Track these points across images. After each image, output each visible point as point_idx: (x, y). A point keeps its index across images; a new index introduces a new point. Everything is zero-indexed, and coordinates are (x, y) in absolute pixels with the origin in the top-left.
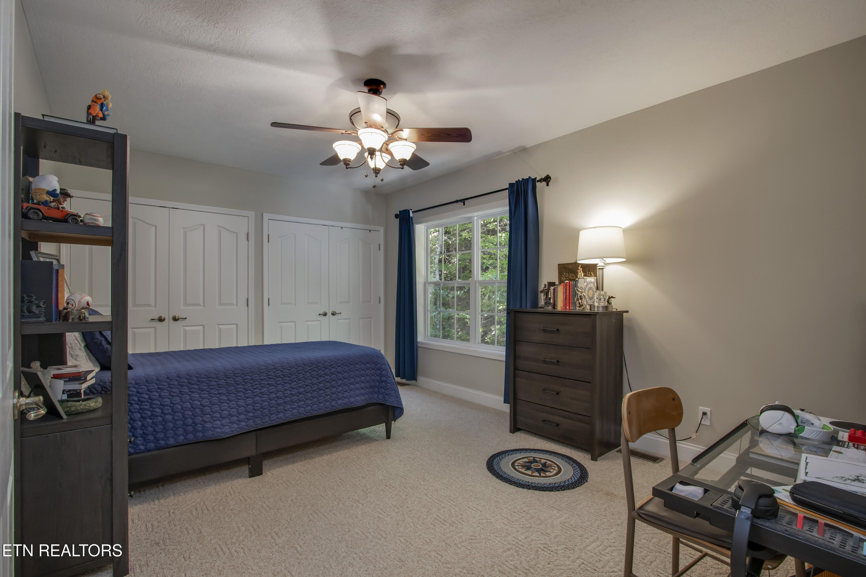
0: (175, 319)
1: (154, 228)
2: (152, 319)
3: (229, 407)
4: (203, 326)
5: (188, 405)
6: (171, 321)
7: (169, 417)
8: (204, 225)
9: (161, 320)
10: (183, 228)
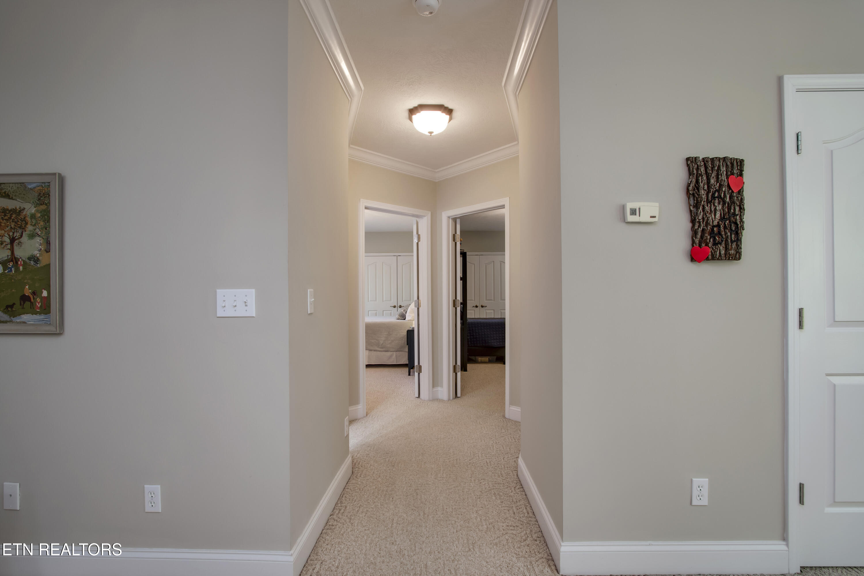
0: (482, 307)
1: (473, 265)
2: (473, 306)
3: (496, 336)
4: (494, 310)
5: (483, 333)
6: (481, 307)
7: (477, 336)
8: (494, 262)
9: (477, 307)
10: (485, 264)
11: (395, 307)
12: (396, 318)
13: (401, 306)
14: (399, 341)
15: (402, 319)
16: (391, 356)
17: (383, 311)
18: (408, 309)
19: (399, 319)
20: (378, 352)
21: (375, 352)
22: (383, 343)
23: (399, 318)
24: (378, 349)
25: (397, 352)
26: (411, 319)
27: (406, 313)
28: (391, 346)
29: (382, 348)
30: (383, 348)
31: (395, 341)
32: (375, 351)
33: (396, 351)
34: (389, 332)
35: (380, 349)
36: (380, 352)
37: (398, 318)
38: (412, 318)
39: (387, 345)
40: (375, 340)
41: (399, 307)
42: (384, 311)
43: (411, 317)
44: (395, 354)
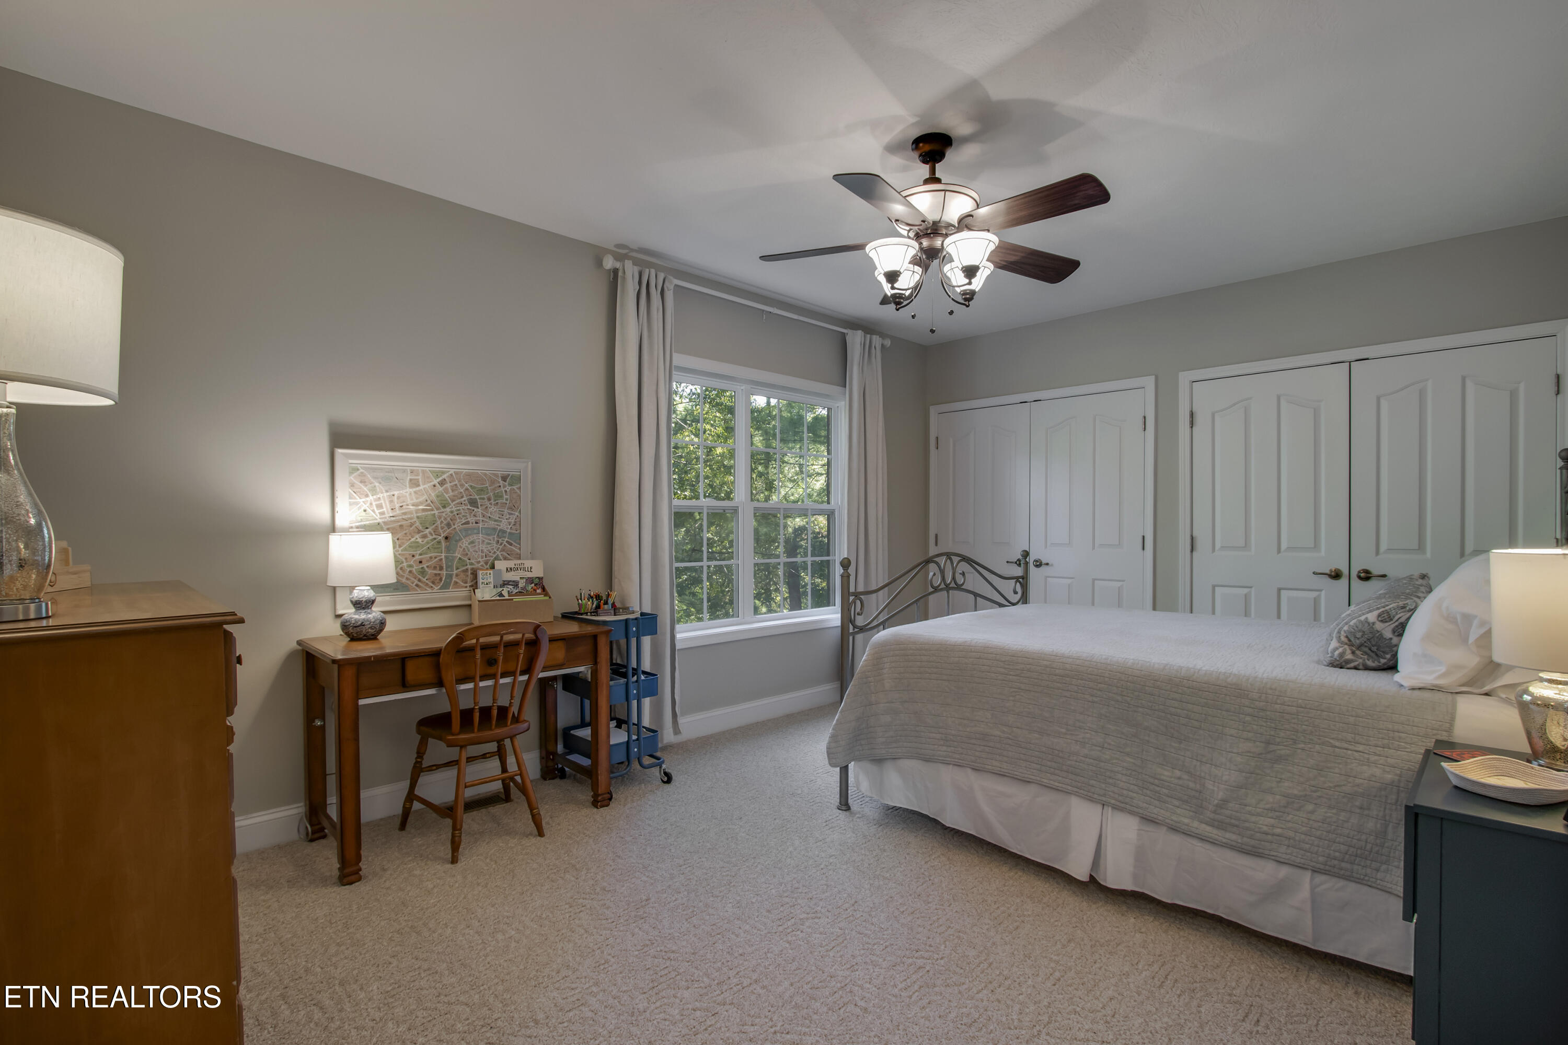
11: (1336, 575)
12: (1328, 659)
13: (1367, 572)
14: (1343, 815)
15: (1370, 663)
16: (1278, 891)
17: (1279, 590)
18: (1413, 610)
19: (1348, 662)
20: (1195, 842)
21: (1177, 839)
22: (1225, 801)
23: (1349, 656)
24: (1196, 824)
25: (1320, 878)
26: (1441, 682)
27: (1400, 630)
28: (1278, 831)
29: (1220, 825)
30: (1225, 830)
31: (1310, 807)
32: (1174, 829)
33: (1314, 871)
34: (1268, 743)
35: (1208, 828)
36: (1208, 846)
37: (1342, 655)
38: (1443, 675)
39: (1253, 819)
40: (1178, 773)
41: (1360, 578)
42: (1283, 592)
43: (1443, 669)
44: (1307, 886)
